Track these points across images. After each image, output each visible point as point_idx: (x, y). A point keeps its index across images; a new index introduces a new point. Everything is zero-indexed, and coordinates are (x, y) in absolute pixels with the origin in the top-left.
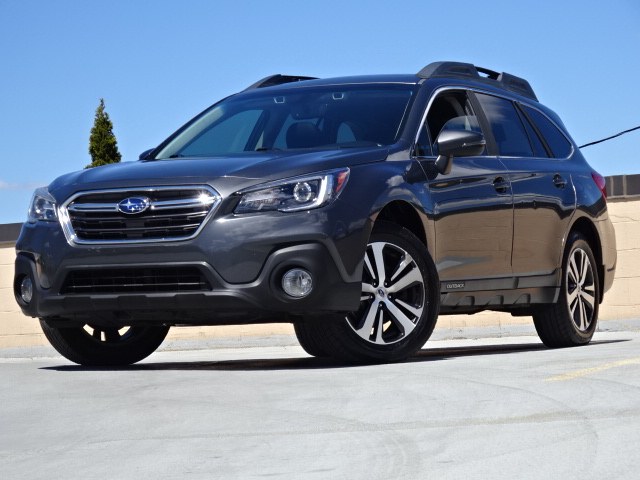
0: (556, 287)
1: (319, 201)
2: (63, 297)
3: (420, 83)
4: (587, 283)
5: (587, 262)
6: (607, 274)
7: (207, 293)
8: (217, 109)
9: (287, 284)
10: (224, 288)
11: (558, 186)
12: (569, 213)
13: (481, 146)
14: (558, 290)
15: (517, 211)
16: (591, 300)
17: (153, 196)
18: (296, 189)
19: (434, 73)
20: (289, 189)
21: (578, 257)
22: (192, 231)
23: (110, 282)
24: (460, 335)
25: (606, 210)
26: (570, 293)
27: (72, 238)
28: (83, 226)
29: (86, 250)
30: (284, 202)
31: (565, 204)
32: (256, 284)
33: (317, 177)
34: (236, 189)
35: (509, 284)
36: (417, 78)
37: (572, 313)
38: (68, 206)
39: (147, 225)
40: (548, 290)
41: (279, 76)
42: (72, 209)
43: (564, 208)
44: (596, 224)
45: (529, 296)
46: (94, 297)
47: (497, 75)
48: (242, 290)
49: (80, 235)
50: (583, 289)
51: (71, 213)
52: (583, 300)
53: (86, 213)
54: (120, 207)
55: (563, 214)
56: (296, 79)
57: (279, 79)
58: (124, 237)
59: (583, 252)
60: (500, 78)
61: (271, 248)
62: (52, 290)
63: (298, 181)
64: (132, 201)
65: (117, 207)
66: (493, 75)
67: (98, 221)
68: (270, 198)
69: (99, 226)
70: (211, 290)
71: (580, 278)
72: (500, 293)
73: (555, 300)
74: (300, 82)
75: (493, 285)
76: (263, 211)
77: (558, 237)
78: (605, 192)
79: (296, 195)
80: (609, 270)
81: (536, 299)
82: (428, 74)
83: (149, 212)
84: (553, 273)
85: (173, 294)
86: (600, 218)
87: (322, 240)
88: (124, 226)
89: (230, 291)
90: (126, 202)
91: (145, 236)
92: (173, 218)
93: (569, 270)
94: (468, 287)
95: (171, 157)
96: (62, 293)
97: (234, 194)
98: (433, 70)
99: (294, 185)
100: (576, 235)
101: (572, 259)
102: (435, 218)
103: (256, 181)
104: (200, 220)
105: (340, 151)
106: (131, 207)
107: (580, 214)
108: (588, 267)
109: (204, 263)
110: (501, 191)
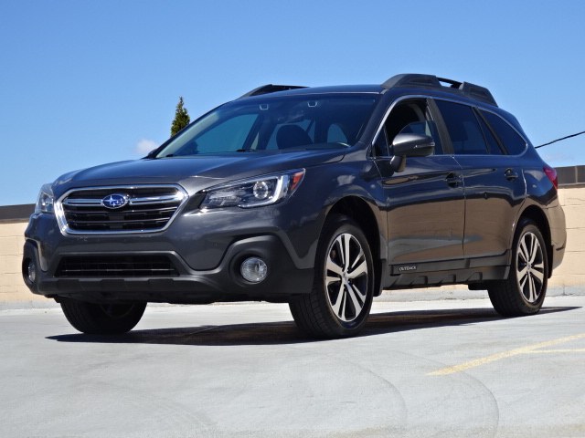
0: (505, 266)
1: (274, 199)
2: (56, 279)
3: (383, 92)
4: (537, 261)
5: (536, 244)
6: (556, 254)
7: (175, 279)
8: (214, 114)
9: (246, 271)
10: (189, 274)
11: (509, 179)
12: (520, 201)
13: (431, 147)
14: (508, 269)
15: (469, 201)
16: (540, 276)
17: (133, 193)
18: (255, 188)
19: (397, 84)
20: (249, 188)
21: (528, 239)
22: (163, 224)
23: (95, 267)
24: (450, 296)
25: (556, 197)
26: (520, 270)
27: (64, 229)
28: (74, 218)
29: (76, 239)
30: (245, 200)
31: (516, 194)
32: (217, 271)
33: (273, 178)
34: (202, 188)
35: (461, 265)
36: (381, 88)
37: (521, 288)
38: (63, 201)
39: (126, 218)
40: (499, 269)
41: (271, 86)
42: (66, 203)
43: (514, 198)
44: (545, 211)
45: (481, 275)
46: (82, 280)
47: (458, 84)
48: (205, 276)
49: (72, 226)
50: (533, 267)
51: (66, 207)
52: (533, 276)
53: (77, 207)
54: (104, 202)
55: (513, 203)
56: (287, 88)
57: (270, 88)
58: (107, 228)
59: (533, 235)
60: (461, 87)
61: (231, 239)
62: (49, 273)
63: (257, 180)
64: (113, 197)
65: (101, 202)
66: (456, 85)
67: (85, 214)
68: (231, 195)
69: (87, 219)
70: (178, 275)
71: (530, 258)
72: (453, 272)
73: (506, 277)
74: (290, 90)
75: (445, 266)
76: (224, 207)
77: (508, 223)
78: (556, 183)
79: (255, 193)
80: (558, 249)
81: (487, 277)
82: (391, 85)
83: (128, 207)
84: (504, 254)
85: (146, 279)
86: (549, 206)
87: (277, 233)
88: (107, 219)
89: (195, 277)
90: (109, 198)
91: (125, 228)
92: (148, 212)
93: (519, 250)
94: (420, 268)
95: (168, 156)
96: (56, 275)
97: (200, 192)
98: (396, 81)
99: (254, 183)
100: (526, 222)
101: (523, 241)
102: (387, 209)
103: (219, 181)
104: (170, 214)
105: (307, 153)
106: (112, 203)
107: (530, 202)
108: (538, 247)
109: (173, 253)
110: (453, 185)
